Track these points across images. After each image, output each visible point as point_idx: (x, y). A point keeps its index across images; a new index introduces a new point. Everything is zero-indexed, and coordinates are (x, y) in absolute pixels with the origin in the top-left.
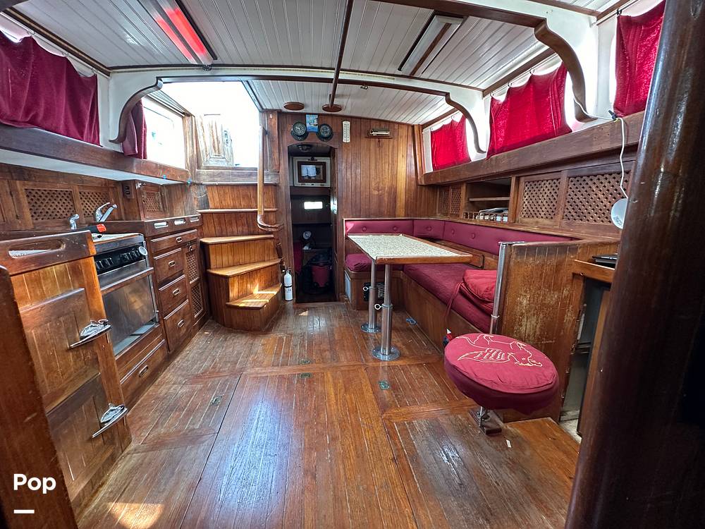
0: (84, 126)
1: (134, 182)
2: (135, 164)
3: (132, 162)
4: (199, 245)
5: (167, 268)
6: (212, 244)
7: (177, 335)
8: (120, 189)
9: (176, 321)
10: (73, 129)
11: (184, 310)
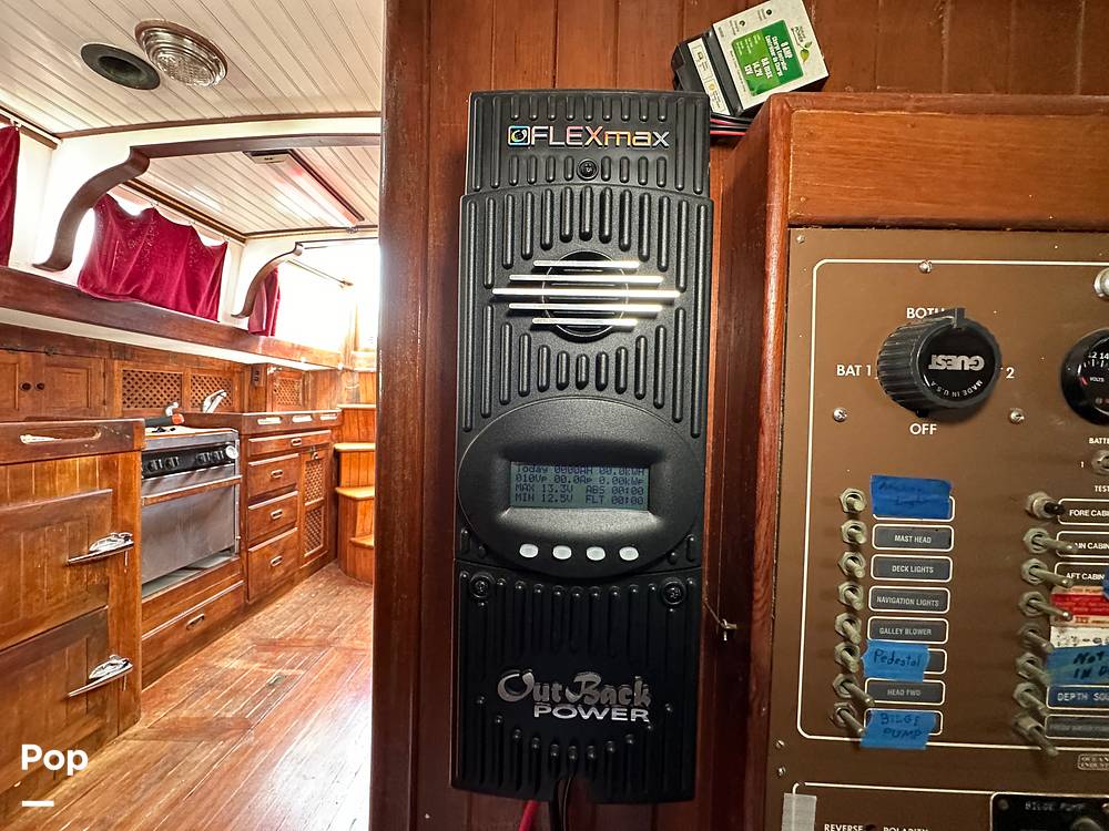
0: (199, 300)
1: (267, 365)
2: (261, 343)
3: (258, 340)
4: (331, 452)
5: (268, 480)
6: (346, 452)
7: (266, 577)
8: (247, 375)
9: (269, 555)
10: (184, 300)
11: (287, 542)
